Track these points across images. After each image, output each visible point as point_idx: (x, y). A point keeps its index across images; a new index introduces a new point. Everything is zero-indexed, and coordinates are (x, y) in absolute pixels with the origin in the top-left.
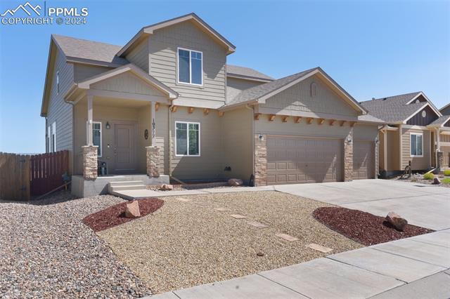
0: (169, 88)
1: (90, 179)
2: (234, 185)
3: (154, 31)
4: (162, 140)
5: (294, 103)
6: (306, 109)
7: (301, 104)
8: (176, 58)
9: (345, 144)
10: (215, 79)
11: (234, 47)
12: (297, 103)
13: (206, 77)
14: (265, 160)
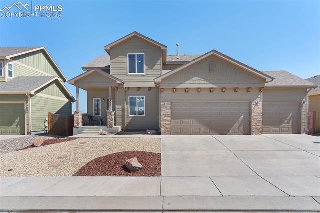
0: (116, 78)
1: (76, 128)
2: (148, 134)
3: (111, 48)
4: (121, 107)
5: (193, 79)
6: (204, 82)
7: (199, 79)
8: (127, 60)
9: (253, 106)
10: (154, 68)
11: (166, 47)
12: (196, 78)
13: (147, 68)
14: (169, 119)
